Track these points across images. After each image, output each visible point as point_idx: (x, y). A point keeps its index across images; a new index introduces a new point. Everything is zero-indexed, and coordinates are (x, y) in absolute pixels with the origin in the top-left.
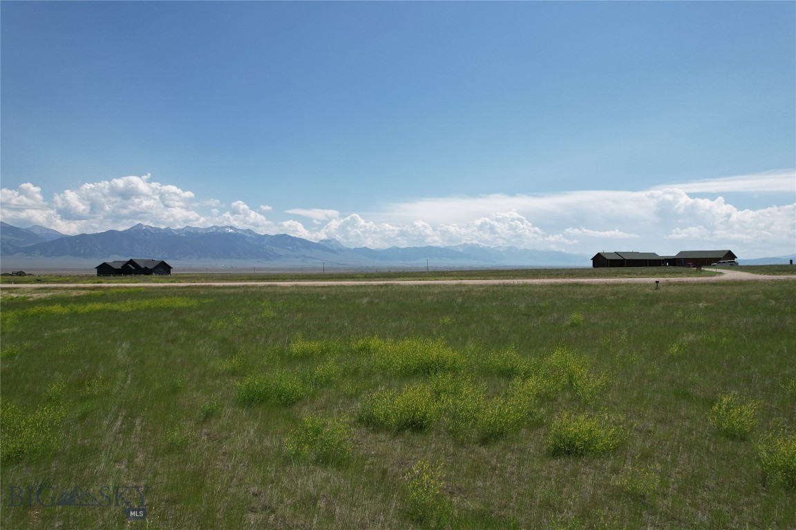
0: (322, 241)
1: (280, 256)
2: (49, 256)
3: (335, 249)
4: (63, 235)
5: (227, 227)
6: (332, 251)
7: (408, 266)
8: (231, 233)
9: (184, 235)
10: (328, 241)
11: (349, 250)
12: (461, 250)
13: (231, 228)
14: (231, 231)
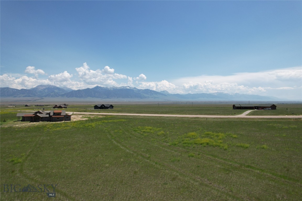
0: (161, 91)
1: (146, 97)
2: (69, 97)
3: (166, 94)
4: (73, 90)
5: (127, 87)
6: (165, 95)
7: (194, 101)
8: (128, 89)
9: (112, 90)
10: (164, 91)
11: (172, 95)
12: (216, 95)
13: (129, 87)
14: (128, 88)
